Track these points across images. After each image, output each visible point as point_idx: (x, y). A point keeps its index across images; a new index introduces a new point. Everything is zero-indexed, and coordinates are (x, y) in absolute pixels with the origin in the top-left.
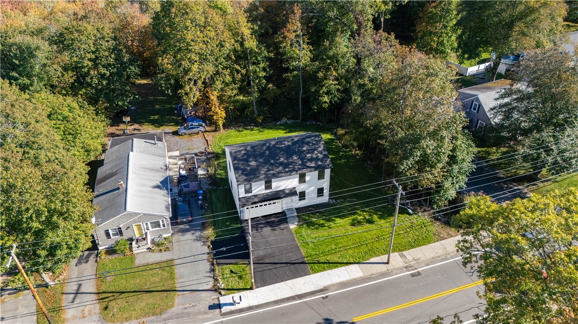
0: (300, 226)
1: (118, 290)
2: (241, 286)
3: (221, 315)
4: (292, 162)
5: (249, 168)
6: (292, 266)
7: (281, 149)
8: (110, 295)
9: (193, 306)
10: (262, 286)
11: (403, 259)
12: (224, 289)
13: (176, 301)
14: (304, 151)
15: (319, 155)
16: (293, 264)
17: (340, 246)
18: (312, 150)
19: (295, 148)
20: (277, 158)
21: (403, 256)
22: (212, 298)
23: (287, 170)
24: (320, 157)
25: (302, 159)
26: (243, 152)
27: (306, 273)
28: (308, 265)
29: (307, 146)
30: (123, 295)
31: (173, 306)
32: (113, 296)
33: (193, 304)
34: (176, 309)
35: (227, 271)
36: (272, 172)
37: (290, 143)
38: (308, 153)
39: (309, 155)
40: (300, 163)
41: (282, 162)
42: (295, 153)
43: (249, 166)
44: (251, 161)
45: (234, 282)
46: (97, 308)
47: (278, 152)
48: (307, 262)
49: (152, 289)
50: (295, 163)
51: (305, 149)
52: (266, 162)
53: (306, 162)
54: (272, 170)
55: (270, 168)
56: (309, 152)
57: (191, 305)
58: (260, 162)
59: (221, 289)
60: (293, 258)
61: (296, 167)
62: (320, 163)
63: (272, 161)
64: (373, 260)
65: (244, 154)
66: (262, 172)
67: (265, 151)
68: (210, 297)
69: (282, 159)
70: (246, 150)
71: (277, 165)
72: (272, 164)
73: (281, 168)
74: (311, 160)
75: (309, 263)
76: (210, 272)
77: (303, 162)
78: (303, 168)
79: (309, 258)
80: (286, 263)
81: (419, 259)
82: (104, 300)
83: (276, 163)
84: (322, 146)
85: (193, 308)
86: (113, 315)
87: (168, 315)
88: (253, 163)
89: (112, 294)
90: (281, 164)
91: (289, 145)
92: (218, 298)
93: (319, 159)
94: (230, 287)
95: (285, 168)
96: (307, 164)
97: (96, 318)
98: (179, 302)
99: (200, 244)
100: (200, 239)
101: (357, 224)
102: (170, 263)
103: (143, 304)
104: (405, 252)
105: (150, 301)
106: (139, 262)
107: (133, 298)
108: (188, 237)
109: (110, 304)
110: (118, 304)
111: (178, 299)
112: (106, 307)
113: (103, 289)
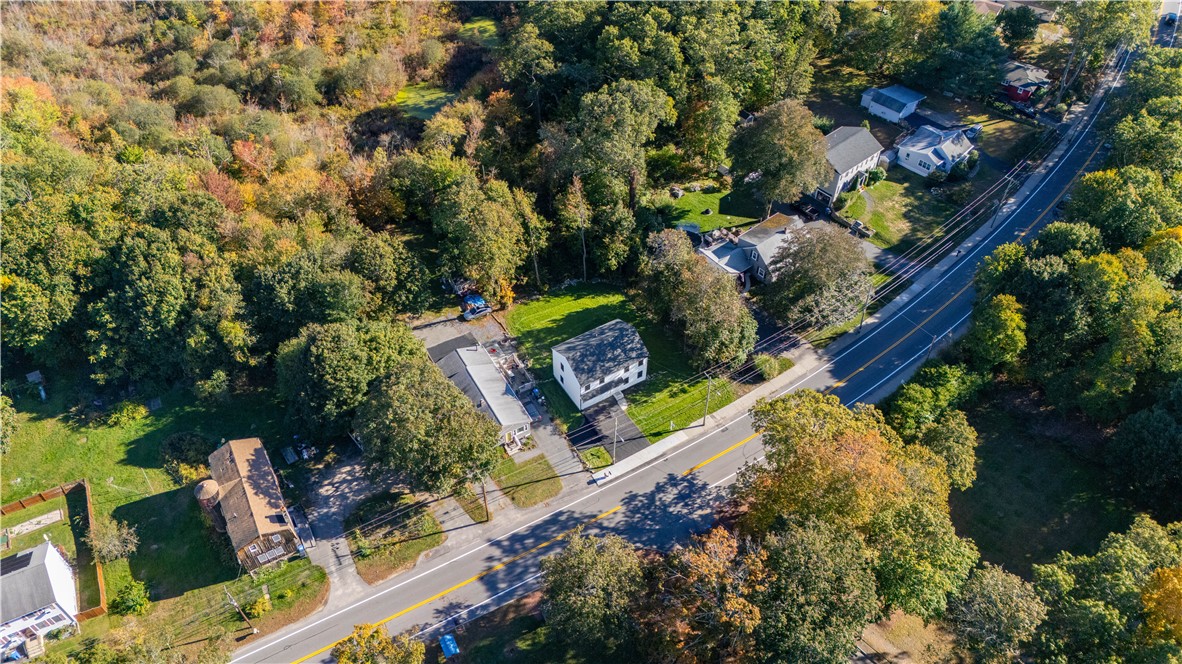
0: (628, 405)
1: (514, 484)
2: (604, 464)
3: (598, 487)
6: (634, 441)
9: (576, 485)
10: (618, 461)
11: (714, 419)
12: (592, 469)
13: (562, 484)
16: (637, 439)
17: (665, 418)
21: (713, 417)
22: (586, 477)
27: (646, 445)
28: (645, 439)
30: (520, 487)
31: (561, 488)
32: (514, 489)
33: (575, 483)
34: (565, 490)
35: (589, 455)
45: (597, 462)
46: (508, 500)
48: (645, 436)
59: (590, 469)
60: (636, 434)
64: (692, 425)
75: (647, 436)
76: (575, 457)
79: (645, 433)
81: (725, 417)
82: (509, 493)
87: (562, 494)
89: (512, 488)
92: (591, 476)
94: (596, 466)
97: (512, 507)
98: (565, 484)
99: (557, 437)
100: (556, 431)
101: (673, 395)
102: (542, 457)
103: (540, 491)
104: (714, 414)
105: (544, 488)
106: (518, 461)
107: (530, 488)
108: (545, 432)
109: (515, 495)
110: (521, 494)
111: (563, 482)
112: (513, 499)
113: (504, 486)
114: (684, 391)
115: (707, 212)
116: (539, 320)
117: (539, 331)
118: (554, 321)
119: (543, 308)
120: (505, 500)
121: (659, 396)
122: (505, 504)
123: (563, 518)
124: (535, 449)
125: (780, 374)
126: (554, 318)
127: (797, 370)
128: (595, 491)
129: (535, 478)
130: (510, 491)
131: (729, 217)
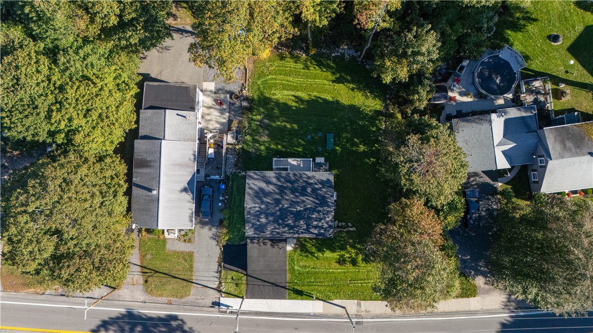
0: (295, 249)
1: (154, 268)
2: (236, 293)
3: (219, 312)
4: (298, 226)
5: (258, 223)
6: (276, 287)
7: (291, 212)
8: (149, 271)
9: (202, 299)
10: (250, 298)
11: (358, 308)
12: (224, 293)
13: (192, 291)
14: (312, 218)
15: (325, 224)
16: (277, 286)
17: (317, 280)
18: (320, 218)
19: (305, 214)
20: (286, 219)
21: (359, 305)
23: (291, 231)
24: (325, 226)
25: (308, 225)
26: (257, 209)
27: (282, 297)
28: (287, 290)
29: (317, 214)
30: (157, 274)
31: (189, 295)
32: (151, 273)
33: (202, 297)
34: (190, 298)
35: (229, 277)
36: (277, 230)
37: (302, 209)
38: (316, 221)
39: (316, 223)
40: (305, 228)
41: (290, 224)
42: (303, 218)
43: (259, 221)
44: (262, 218)
45: (232, 289)
46: (141, 280)
47: (288, 214)
48: (288, 287)
49: (176, 276)
50: (300, 227)
51: (314, 216)
52: (275, 221)
53: (310, 228)
54: (278, 229)
55: (277, 227)
56: (317, 219)
57: (201, 298)
58: (269, 220)
59: (223, 292)
60: (279, 281)
61: (300, 231)
62: (322, 231)
63: (280, 221)
64: (335, 301)
65: (258, 211)
66: (269, 229)
67: (276, 211)
68: (214, 295)
69: (290, 222)
70: (260, 208)
71: (284, 225)
72: (279, 224)
73: (286, 229)
74: (316, 227)
75: (289, 289)
76: (217, 272)
77: (307, 228)
78: (306, 233)
79: (290, 285)
80: (272, 284)
81: (369, 312)
82: (146, 274)
83: (284, 224)
84: (331, 218)
85: (202, 300)
86: (151, 290)
87: (186, 300)
88: (263, 220)
89: (150, 271)
90: (288, 225)
91: (300, 210)
92: (219, 298)
93: (323, 228)
94: (229, 292)
95: (289, 230)
96: (311, 230)
97: (141, 287)
98: (194, 293)
99: (215, 243)
100: (215, 237)
101: (341, 261)
102: (191, 255)
103: (170, 287)
104: (362, 302)
105: (175, 286)
106: (169, 247)
107: (165, 279)
108: (207, 233)
109: (149, 279)
110: (154, 280)
111: (194, 289)
112: (146, 281)
113: (145, 265)
114: (354, 262)
115: (555, 38)
116: (285, 87)
117: (277, 103)
118: (299, 99)
119: (297, 74)
120: (138, 278)
121: (328, 254)
122: (137, 280)
123: (174, 323)
124: (189, 244)
125: (457, 297)
126: (299, 94)
127: (473, 303)
128: (214, 314)
129: (173, 273)
130: (148, 272)
131: (572, 62)
